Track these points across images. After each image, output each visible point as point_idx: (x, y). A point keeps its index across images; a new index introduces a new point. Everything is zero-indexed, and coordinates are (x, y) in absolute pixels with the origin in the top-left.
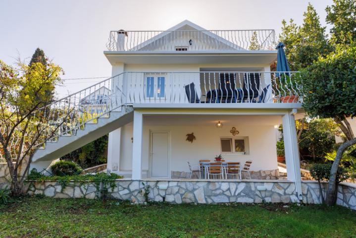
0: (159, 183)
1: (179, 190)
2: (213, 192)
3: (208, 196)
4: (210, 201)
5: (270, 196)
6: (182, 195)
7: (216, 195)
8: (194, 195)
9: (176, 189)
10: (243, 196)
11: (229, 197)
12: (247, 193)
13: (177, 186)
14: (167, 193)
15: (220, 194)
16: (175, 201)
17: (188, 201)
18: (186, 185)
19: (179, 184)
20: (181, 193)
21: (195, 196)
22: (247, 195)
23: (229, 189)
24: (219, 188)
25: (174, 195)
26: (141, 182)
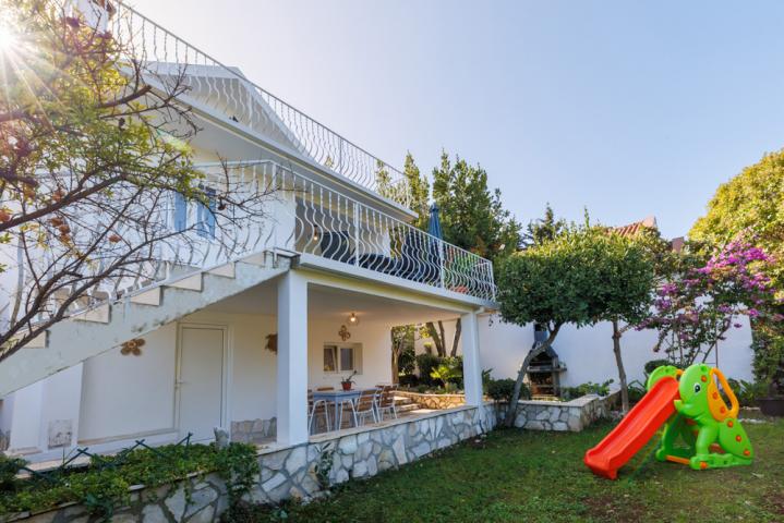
0: (342, 441)
1: (373, 447)
2: (415, 439)
3: (409, 449)
4: (412, 457)
5: (463, 431)
6: (377, 457)
7: (417, 445)
8: (393, 451)
9: (368, 448)
10: (443, 438)
11: (430, 443)
12: (446, 431)
13: (371, 440)
14: (356, 460)
15: (421, 442)
16: (368, 472)
17: (387, 465)
18: (382, 437)
19: (372, 437)
20: (376, 453)
21: (394, 455)
22: (446, 436)
23: (429, 431)
24: (420, 432)
25: (366, 460)
26: (311, 447)
